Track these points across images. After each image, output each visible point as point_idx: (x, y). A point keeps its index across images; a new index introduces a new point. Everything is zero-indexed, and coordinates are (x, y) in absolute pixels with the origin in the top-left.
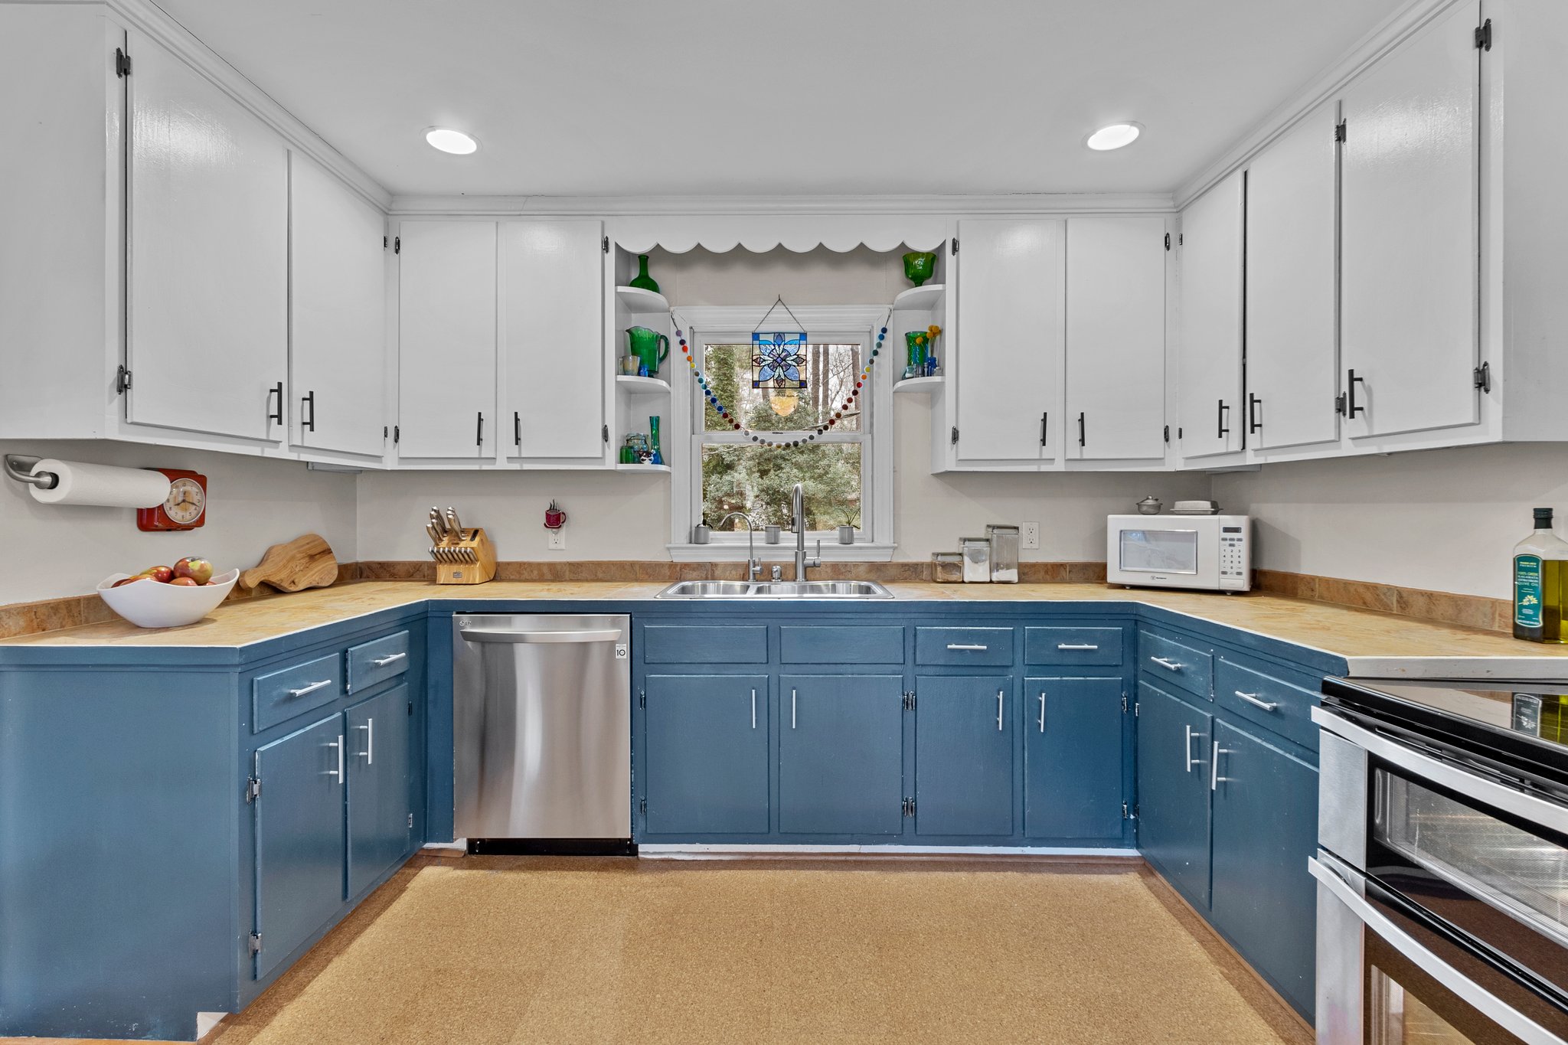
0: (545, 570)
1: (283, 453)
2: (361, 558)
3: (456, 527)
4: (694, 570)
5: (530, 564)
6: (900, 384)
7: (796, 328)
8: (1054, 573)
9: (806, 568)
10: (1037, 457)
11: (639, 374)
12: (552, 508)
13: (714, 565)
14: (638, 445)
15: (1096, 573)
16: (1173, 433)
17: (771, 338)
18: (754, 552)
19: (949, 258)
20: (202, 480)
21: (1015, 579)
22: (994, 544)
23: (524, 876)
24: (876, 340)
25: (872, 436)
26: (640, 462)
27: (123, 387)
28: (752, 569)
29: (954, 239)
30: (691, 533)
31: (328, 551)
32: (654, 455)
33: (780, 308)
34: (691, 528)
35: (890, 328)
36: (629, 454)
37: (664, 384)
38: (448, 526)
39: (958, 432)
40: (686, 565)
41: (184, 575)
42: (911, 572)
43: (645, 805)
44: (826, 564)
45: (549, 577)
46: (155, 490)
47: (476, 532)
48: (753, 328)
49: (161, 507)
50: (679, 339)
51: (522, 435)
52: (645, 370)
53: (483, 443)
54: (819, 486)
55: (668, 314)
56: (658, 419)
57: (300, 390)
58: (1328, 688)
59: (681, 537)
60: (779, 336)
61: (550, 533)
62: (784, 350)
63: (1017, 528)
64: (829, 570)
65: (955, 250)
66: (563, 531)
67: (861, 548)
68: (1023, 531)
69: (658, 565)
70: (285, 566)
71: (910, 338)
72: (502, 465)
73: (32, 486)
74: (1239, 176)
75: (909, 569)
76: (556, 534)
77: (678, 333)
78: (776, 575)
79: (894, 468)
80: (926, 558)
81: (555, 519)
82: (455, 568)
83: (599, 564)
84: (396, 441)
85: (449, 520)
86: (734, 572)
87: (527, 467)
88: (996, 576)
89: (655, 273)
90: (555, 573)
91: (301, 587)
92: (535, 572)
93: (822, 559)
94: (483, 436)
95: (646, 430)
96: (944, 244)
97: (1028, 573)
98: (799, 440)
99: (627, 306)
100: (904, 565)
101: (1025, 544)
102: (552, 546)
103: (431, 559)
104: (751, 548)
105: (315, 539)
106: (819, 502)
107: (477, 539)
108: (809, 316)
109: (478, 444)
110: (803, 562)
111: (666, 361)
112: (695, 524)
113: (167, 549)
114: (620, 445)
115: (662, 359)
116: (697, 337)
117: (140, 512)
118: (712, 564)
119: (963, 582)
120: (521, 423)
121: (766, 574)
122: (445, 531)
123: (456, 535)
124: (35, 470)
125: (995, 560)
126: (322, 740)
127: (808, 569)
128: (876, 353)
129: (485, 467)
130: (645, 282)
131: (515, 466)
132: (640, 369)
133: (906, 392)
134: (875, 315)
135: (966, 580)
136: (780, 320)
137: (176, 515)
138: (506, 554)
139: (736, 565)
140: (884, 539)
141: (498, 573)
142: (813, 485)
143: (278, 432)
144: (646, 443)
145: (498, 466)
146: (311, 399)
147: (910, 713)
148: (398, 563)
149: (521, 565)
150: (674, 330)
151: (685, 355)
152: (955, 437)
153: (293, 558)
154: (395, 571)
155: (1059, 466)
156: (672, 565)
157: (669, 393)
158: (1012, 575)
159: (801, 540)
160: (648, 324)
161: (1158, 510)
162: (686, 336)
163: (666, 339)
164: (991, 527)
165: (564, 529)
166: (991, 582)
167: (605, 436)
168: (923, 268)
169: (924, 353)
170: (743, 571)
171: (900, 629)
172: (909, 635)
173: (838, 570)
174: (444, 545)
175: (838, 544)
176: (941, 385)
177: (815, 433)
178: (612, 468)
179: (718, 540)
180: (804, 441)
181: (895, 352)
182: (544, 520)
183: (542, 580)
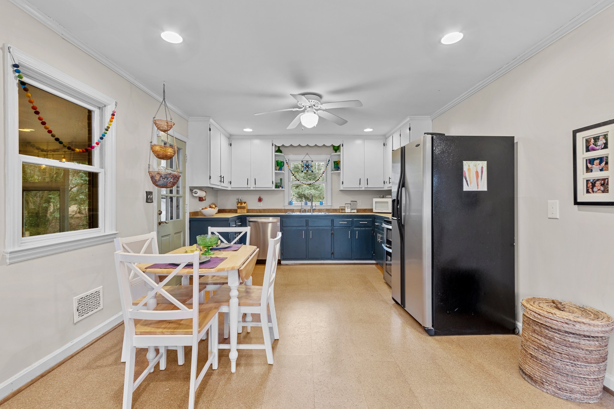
0: (258, 211)
1: (220, 187)
4: (291, 210)
5: (255, 209)
6: (332, 172)
7: (310, 159)
8: (365, 210)
9: (313, 210)
10: (359, 187)
11: (279, 170)
12: (260, 198)
13: (293, 209)
14: (279, 185)
15: (371, 210)
16: (385, 182)
17: (305, 162)
18: (302, 207)
19: (341, 148)
20: (206, 192)
21: (356, 212)
22: (352, 204)
23: (261, 266)
24: (328, 162)
25: (327, 182)
26: (279, 188)
27: (210, 178)
28: (302, 210)
29: (342, 143)
30: (289, 203)
32: (281, 187)
33: (307, 155)
35: (330, 160)
36: (277, 186)
37: (284, 172)
40: (289, 210)
41: (213, 208)
42: (335, 210)
43: (283, 253)
45: (259, 212)
46: (203, 194)
47: (245, 203)
48: (301, 159)
49: (202, 197)
51: (256, 183)
52: (280, 169)
54: (316, 192)
55: (284, 157)
56: (282, 179)
57: (222, 176)
58: (385, 221)
59: (287, 203)
60: (307, 161)
61: (259, 203)
62: (308, 164)
63: (356, 201)
64: (318, 210)
65: (343, 146)
67: (324, 206)
68: (358, 202)
69: (282, 210)
71: (335, 162)
72: (252, 189)
73: (194, 194)
74: (391, 136)
77: (286, 161)
78: (307, 211)
80: (338, 208)
81: (260, 200)
82: (241, 210)
83: (269, 209)
84: (231, 184)
85: (240, 200)
87: (257, 189)
88: (352, 211)
89: (282, 150)
90: (260, 211)
93: (317, 208)
95: (279, 181)
96: (340, 144)
97: (358, 211)
98: (311, 183)
99: (277, 156)
100: (333, 209)
101: (359, 205)
102: (260, 206)
103: (236, 208)
104: (302, 206)
105: (214, 204)
106: (316, 198)
107: (246, 204)
108: (313, 157)
109: (247, 184)
110: (312, 208)
111: (283, 167)
112: (290, 201)
114: (275, 185)
115: (283, 166)
116: (290, 161)
117: (199, 197)
119: (345, 213)
120: (256, 180)
121: (305, 211)
122: (239, 202)
123: (241, 203)
124: (194, 191)
125: (352, 208)
127: (314, 210)
128: (327, 165)
129: (248, 189)
130: (280, 152)
131: (255, 189)
132: (279, 169)
133: (334, 173)
134: (328, 157)
136: (307, 158)
137: (204, 198)
138: (249, 207)
139: (298, 210)
140: (329, 204)
141: (248, 211)
142: (314, 191)
143: (221, 184)
145: (251, 189)
146: (224, 178)
147: (333, 235)
148: (227, 209)
149: (253, 209)
150: (285, 160)
151: (287, 165)
152: (343, 183)
154: (226, 211)
155: (363, 189)
156: (285, 210)
158: (355, 211)
159: (312, 204)
160: (280, 159)
161: (383, 197)
162: (287, 161)
163: (284, 162)
164: (352, 201)
165: (262, 202)
166: (351, 212)
167: (273, 183)
168: (337, 149)
169: (337, 166)
170: (300, 211)
171: (331, 220)
172: (332, 221)
173: (320, 211)
174: (239, 205)
175: (319, 205)
176: (340, 172)
177: (315, 182)
178: (274, 189)
179: (294, 204)
180: (313, 183)
181: (331, 165)
182: (258, 200)
183: (257, 212)
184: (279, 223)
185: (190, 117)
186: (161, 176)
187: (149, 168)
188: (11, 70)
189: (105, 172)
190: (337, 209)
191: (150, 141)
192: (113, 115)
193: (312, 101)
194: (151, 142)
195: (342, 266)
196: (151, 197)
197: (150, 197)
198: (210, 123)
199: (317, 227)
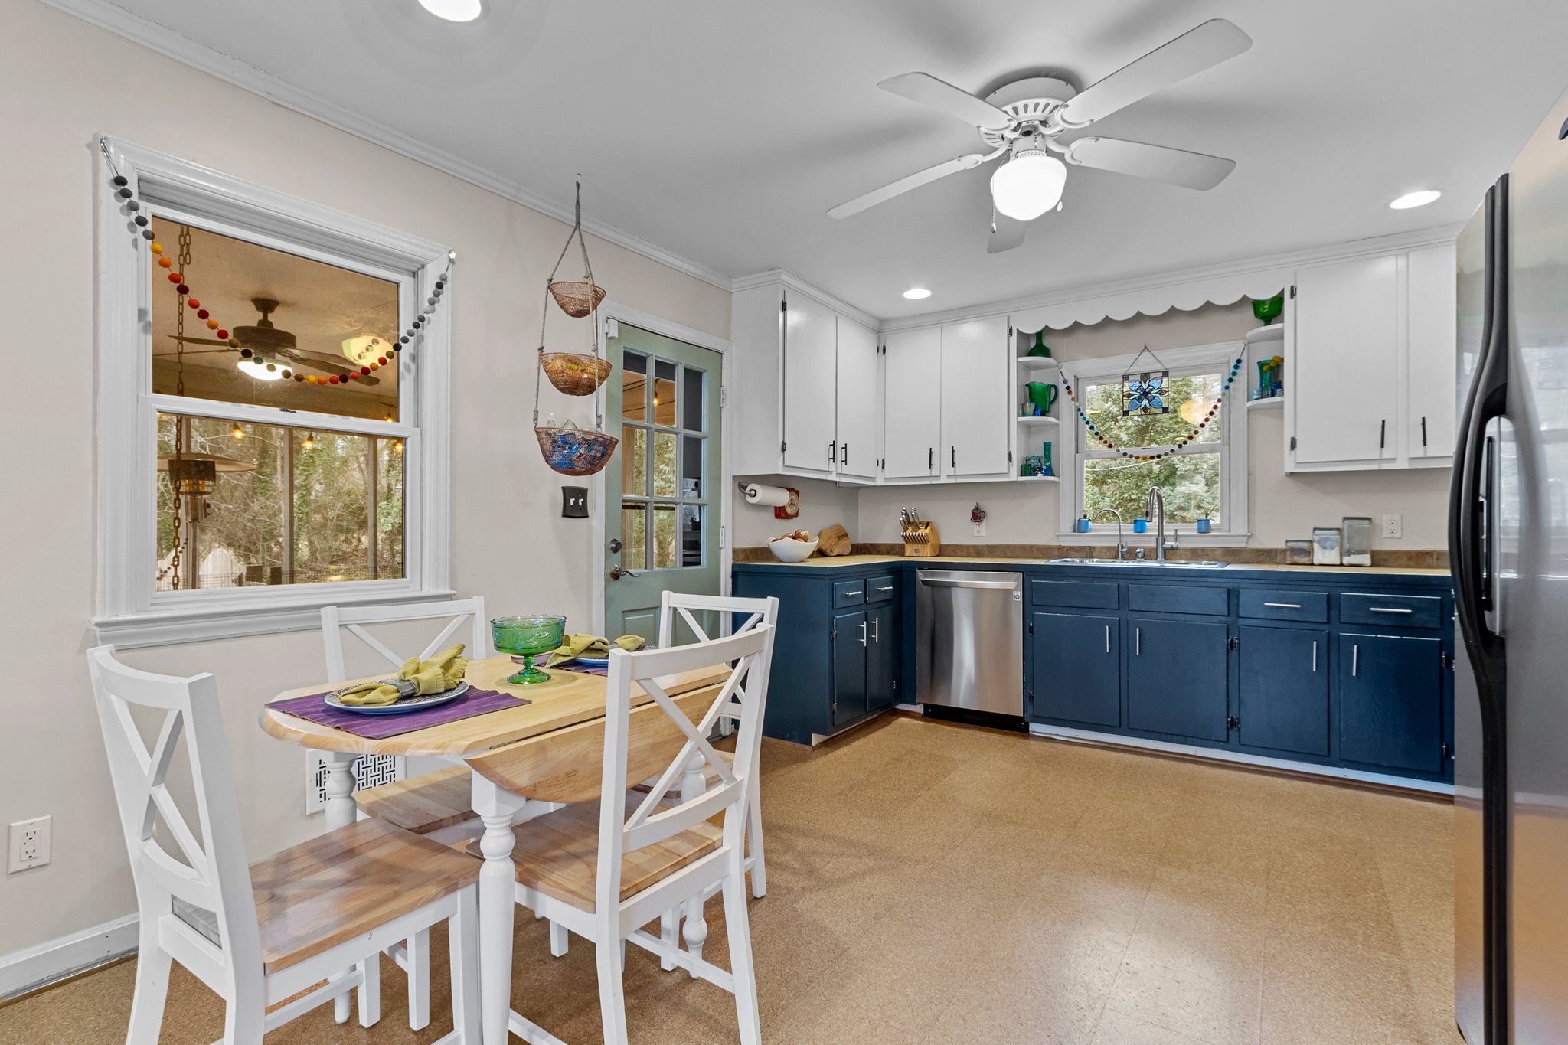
0: (972, 550)
1: (833, 478)
2: (861, 541)
3: (917, 520)
4: (1077, 551)
5: (961, 546)
6: (1251, 404)
7: (1160, 368)
8: (1419, 559)
9: (1165, 550)
10: (1377, 457)
11: (1034, 414)
12: (977, 509)
13: (1092, 548)
14: (1033, 463)
17: (1138, 378)
18: (1126, 539)
19: (1288, 302)
20: (797, 493)
21: (1369, 563)
22: (1348, 531)
24: (1232, 370)
25: (1230, 447)
26: (1035, 475)
27: (783, 450)
28: (1120, 550)
29: (1292, 287)
30: (1075, 525)
31: (846, 535)
32: (1045, 470)
33: (1146, 354)
34: (1075, 521)
35: (1244, 358)
36: (1027, 469)
37: (1053, 420)
38: (911, 520)
39: (1295, 440)
40: (1071, 548)
41: (799, 537)
42: (1268, 555)
43: (1033, 697)
44: (1186, 549)
45: (974, 554)
46: (782, 498)
47: (928, 524)
48: (1123, 371)
49: (784, 507)
50: (1066, 385)
51: (957, 461)
52: (1039, 412)
53: (933, 467)
55: (1057, 369)
56: (1050, 444)
57: (840, 445)
59: (1067, 527)
60: (1145, 376)
61: (975, 526)
62: (1149, 386)
63: (1369, 519)
64: (1188, 553)
65: (1293, 294)
66: (983, 524)
67: (1217, 536)
68: (1381, 521)
69: (1050, 548)
70: (828, 541)
71: (1261, 366)
72: (944, 480)
73: (747, 495)
75: (1263, 554)
76: (979, 525)
77: (1065, 382)
78: (1140, 555)
79: (1248, 471)
80: (1282, 545)
81: (977, 516)
82: (915, 546)
83: (1007, 546)
84: (883, 468)
85: (912, 515)
86: (1108, 554)
87: (959, 481)
88: (1346, 560)
89: (1047, 342)
90: (977, 551)
91: (835, 554)
92: (965, 551)
93: (1181, 544)
94: (933, 463)
95: (1041, 453)
96: (1283, 291)
98: (1163, 454)
99: (1027, 368)
100: (1258, 551)
101: (1382, 534)
102: (976, 534)
103: (902, 541)
104: (1120, 536)
105: (839, 527)
107: (929, 528)
108: (1169, 358)
109: (930, 467)
110: (1163, 544)
111: (1055, 403)
112: (1077, 519)
113: (791, 526)
114: (1020, 464)
115: (1052, 402)
116: (1081, 382)
117: (776, 508)
118: (1090, 547)
119: (1313, 565)
120: (956, 453)
121: (1131, 554)
122: (910, 523)
123: (916, 526)
124: (748, 489)
125: (1347, 546)
126: (857, 623)
127: (1168, 552)
128: (1231, 380)
129: (934, 482)
130: (1041, 350)
131: (952, 481)
132: (1035, 411)
133: (1260, 409)
134: (1232, 349)
135: (1315, 562)
136: (1146, 363)
137: (789, 511)
138: (944, 539)
139: (1109, 549)
140: (1240, 529)
141: (941, 550)
143: (832, 467)
144: (1040, 461)
145: (942, 481)
146: (846, 448)
148: (882, 544)
149: (956, 546)
150: (1061, 379)
151: (1070, 397)
152: (1293, 445)
153: (831, 537)
154: (880, 549)
155: (1402, 464)
156: (1060, 548)
157: (1058, 425)
158: (1366, 559)
159: (1163, 529)
160: (1040, 378)
162: (1071, 384)
163: (1055, 387)
164: (1345, 519)
165: (984, 522)
166: (1342, 565)
167: (1010, 459)
168: (1270, 311)
169: (1271, 378)
170: (1114, 553)
171: (1225, 590)
172: (1232, 595)
173: (1196, 554)
174: (909, 532)
175: (1196, 533)
176: (1282, 403)
177: (1176, 447)
178: (1015, 480)
179: (1096, 530)
180: (1166, 454)
181: (1249, 377)
182: (971, 517)
183: (969, 556)
184: (1019, 593)
185: (734, 280)
186: (555, 442)
187: (536, 419)
188: (109, 192)
189: (422, 434)
190: (1276, 550)
191: (540, 346)
192: (439, 286)
193: (1026, 107)
194: (541, 349)
195: (1280, 780)
196: (580, 504)
197: (576, 502)
198: (785, 288)
199: (1167, 616)
